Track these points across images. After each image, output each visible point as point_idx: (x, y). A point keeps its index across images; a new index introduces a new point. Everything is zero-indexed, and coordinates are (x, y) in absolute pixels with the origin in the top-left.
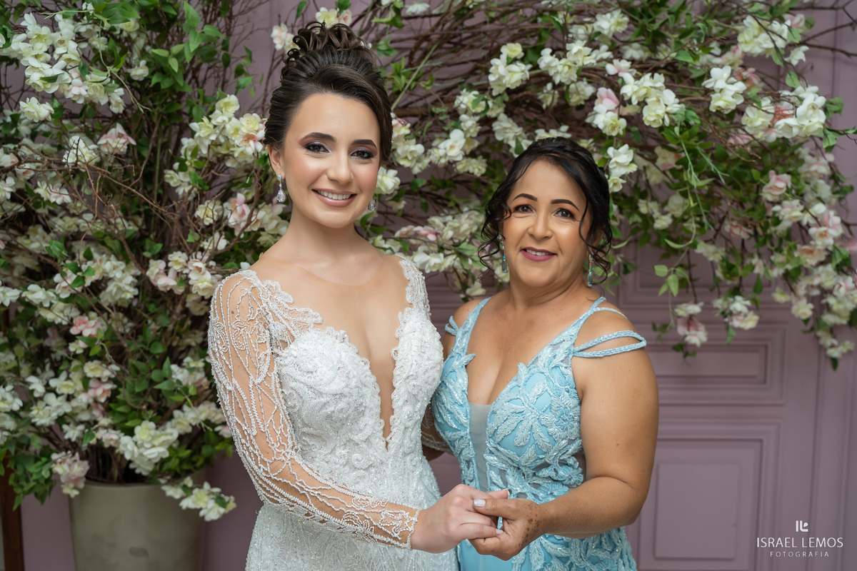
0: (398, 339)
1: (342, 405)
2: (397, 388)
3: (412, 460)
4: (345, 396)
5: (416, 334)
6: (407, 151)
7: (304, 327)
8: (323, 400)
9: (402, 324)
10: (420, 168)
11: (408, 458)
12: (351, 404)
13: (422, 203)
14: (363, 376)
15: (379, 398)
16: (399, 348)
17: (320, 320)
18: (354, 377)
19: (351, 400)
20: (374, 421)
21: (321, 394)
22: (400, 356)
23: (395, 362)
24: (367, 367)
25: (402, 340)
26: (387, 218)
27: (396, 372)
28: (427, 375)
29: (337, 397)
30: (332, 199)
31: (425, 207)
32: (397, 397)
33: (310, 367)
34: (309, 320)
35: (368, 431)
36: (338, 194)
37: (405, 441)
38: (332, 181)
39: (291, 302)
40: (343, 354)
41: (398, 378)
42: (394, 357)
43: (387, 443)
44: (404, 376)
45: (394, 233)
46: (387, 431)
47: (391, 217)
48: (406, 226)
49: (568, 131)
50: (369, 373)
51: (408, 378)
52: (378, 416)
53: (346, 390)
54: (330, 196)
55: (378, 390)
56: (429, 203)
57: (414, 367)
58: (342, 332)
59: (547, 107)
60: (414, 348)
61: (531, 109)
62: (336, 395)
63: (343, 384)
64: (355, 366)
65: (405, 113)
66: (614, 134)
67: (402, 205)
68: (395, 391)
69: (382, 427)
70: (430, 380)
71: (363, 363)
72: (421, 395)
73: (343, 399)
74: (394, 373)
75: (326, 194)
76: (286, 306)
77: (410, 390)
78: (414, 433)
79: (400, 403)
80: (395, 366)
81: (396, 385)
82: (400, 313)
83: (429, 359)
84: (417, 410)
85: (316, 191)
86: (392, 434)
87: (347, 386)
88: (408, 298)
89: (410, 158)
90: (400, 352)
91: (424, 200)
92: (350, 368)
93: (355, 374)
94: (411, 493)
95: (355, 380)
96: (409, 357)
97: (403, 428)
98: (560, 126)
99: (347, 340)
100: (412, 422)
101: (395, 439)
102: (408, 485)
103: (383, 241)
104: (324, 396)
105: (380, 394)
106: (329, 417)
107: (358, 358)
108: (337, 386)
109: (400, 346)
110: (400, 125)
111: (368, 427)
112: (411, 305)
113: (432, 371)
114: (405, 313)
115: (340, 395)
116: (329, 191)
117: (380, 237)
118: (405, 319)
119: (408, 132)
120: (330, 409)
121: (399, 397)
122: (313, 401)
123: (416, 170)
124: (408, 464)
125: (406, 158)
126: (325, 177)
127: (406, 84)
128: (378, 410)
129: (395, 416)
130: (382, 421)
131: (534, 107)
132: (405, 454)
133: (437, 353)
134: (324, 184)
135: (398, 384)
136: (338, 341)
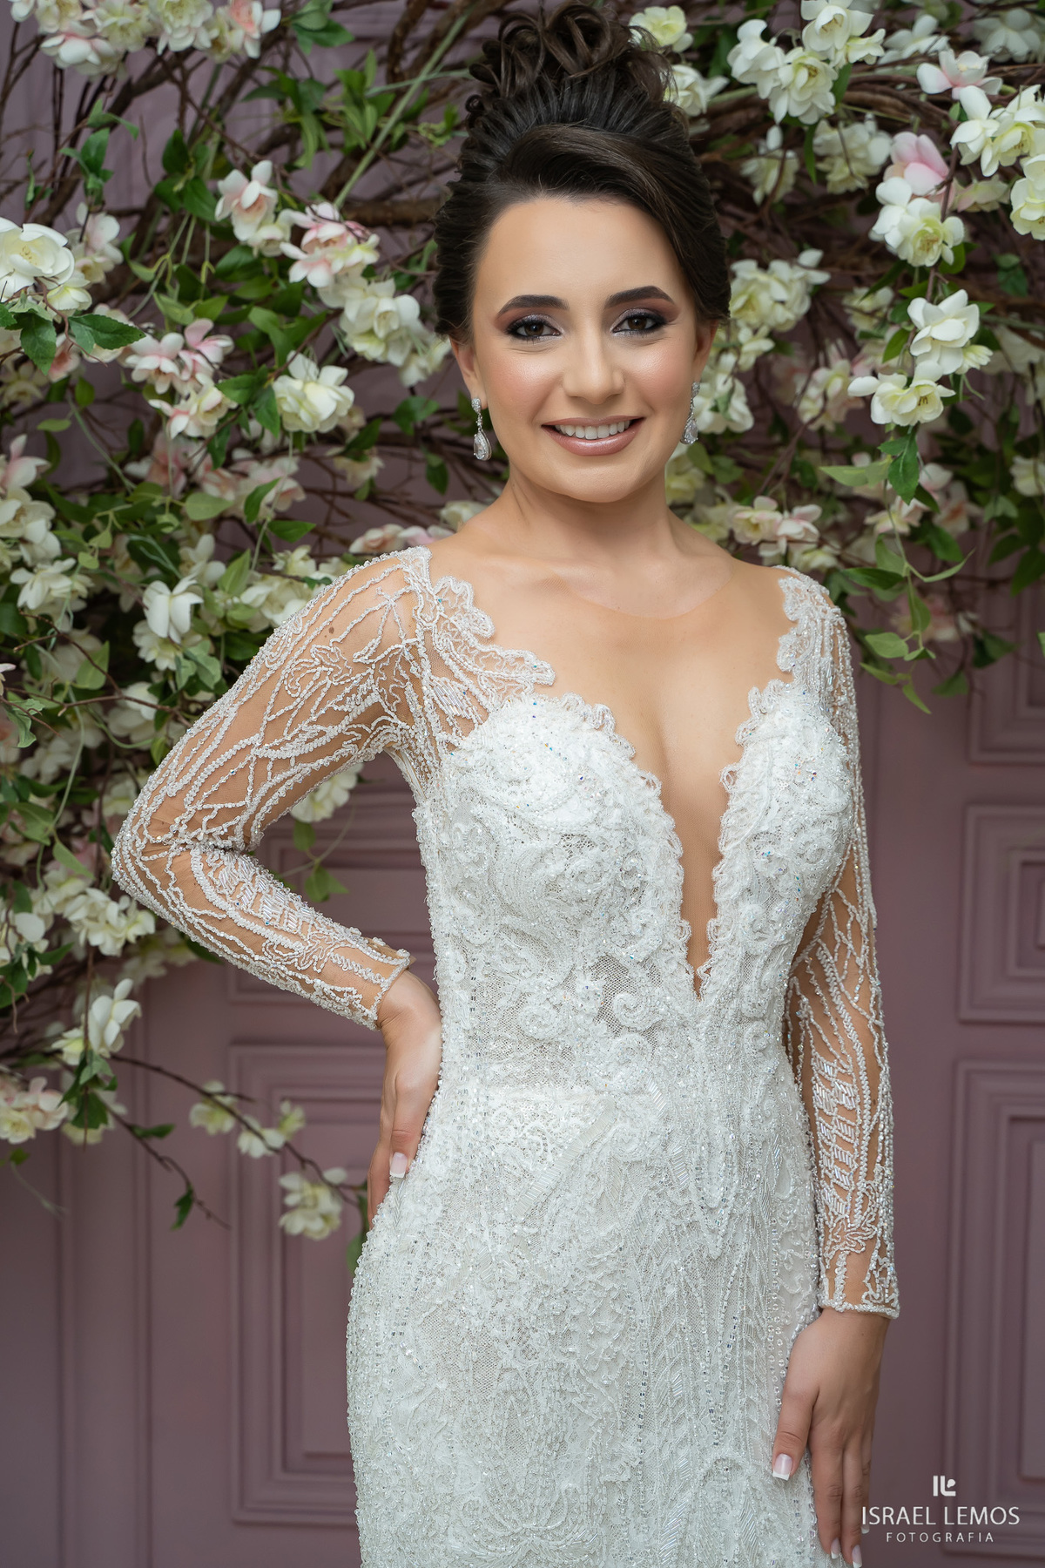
0: (741, 746)
1: (581, 862)
2: (727, 856)
3: (756, 1037)
4: (591, 844)
5: (786, 742)
6: (370, 314)
7: (509, 689)
8: (538, 845)
9: (756, 715)
10: (424, 370)
11: (750, 1029)
12: (607, 867)
13: (431, 468)
14: (640, 810)
15: (680, 869)
16: (742, 767)
17: (549, 677)
18: (617, 805)
19: (605, 855)
20: (664, 920)
21: (534, 831)
22: (741, 785)
23: (727, 796)
24: (653, 793)
25: (750, 749)
26: (331, 503)
27: (728, 820)
28: (803, 837)
29: (573, 841)
30: (590, 438)
31: (439, 479)
32: (725, 879)
33: (518, 772)
34: (523, 676)
35: (649, 942)
36: (596, 426)
37: (747, 987)
38: (576, 399)
39: (488, 634)
40: (596, 756)
41: (731, 835)
42: (726, 784)
43: (697, 982)
44: (748, 832)
45: (347, 543)
46: (697, 949)
47: (340, 502)
48: (379, 525)
49: (821, 266)
50: (657, 805)
51: (755, 838)
52: (676, 909)
53: (593, 832)
54: (580, 433)
55: (679, 851)
56: (448, 467)
57: (773, 813)
58: (600, 707)
59: (766, 198)
60: (778, 773)
61: (730, 208)
62: (568, 836)
63: (589, 816)
64: (621, 784)
65: (380, 214)
66: (929, 261)
67: (372, 467)
68: (723, 864)
69: (685, 938)
70: (812, 849)
71: (642, 783)
72: (786, 884)
73: (586, 850)
74: (724, 822)
75: (569, 432)
76: (473, 641)
77: (758, 867)
78: (768, 974)
79: (733, 892)
80: (727, 807)
81: (726, 850)
82: (755, 689)
83: (810, 801)
84: (775, 917)
85: (552, 428)
86: (713, 960)
87: (596, 821)
88: (783, 660)
89: (381, 333)
90: (742, 777)
91: (435, 460)
92: (607, 786)
93: (621, 799)
94: (746, 1111)
95: (617, 812)
96: (764, 790)
97: (740, 952)
98: (801, 250)
99: (609, 727)
100: (763, 947)
101: (721, 975)
102: (743, 1089)
103: (312, 563)
104: (543, 836)
105: (681, 860)
106: (551, 886)
107: (632, 769)
108: (574, 816)
109: (744, 761)
110: (350, 239)
111: (649, 932)
112: (787, 676)
113: (817, 830)
114: (768, 691)
115: (577, 841)
116: (574, 423)
117: (302, 552)
118: (765, 704)
119: (371, 258)
120: (553, 868)
121: (731, 878)
122: (519, 848)
123: (413, 376)
124: (747, 1040)
125: (371, 332)
126: (558, 397)
127: (377, 131)
128: (678, 897)
129: (720, 920)
130: (685, 923)
131: (737, 204)
132: (741, 1019)
133: (834, 791)
134: (561, 411)
135: (729, 847)
136: (586, 726)
